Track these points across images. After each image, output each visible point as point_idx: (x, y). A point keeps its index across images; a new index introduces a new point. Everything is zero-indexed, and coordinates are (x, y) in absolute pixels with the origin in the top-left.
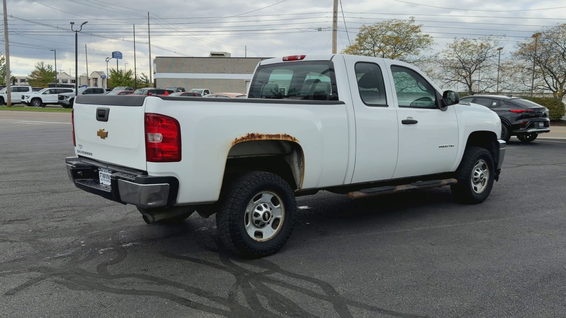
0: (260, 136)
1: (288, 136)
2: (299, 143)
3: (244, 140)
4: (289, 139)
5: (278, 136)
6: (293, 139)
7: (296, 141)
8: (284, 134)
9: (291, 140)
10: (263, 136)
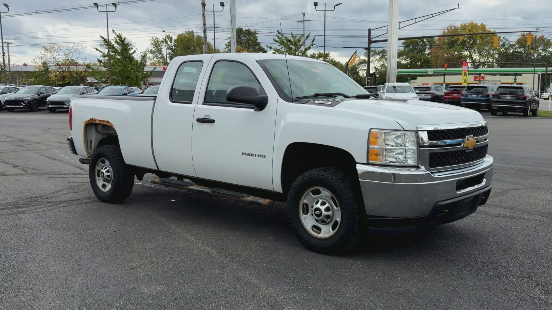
0: (95, 120)
1: (109, 122)
2: (114, 128)
3: (89, 122)
4: (109, 125)
5: (104, 121)
6: (111, 124)
7: (113, 126)
8: (107, 120)
9: (110, 125)
10: (97, 120)
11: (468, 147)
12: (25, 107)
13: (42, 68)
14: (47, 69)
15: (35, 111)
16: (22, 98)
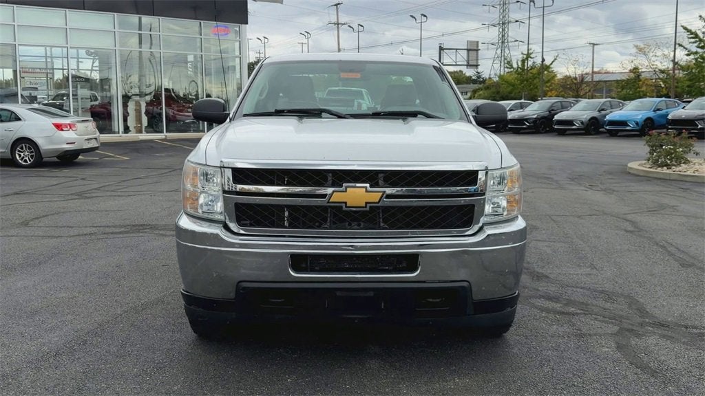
11: (346, 203)
12: (529, 128)
13: (632, 75)
14: (639, 76)
15: (541, 133)
16: (526, 116)
